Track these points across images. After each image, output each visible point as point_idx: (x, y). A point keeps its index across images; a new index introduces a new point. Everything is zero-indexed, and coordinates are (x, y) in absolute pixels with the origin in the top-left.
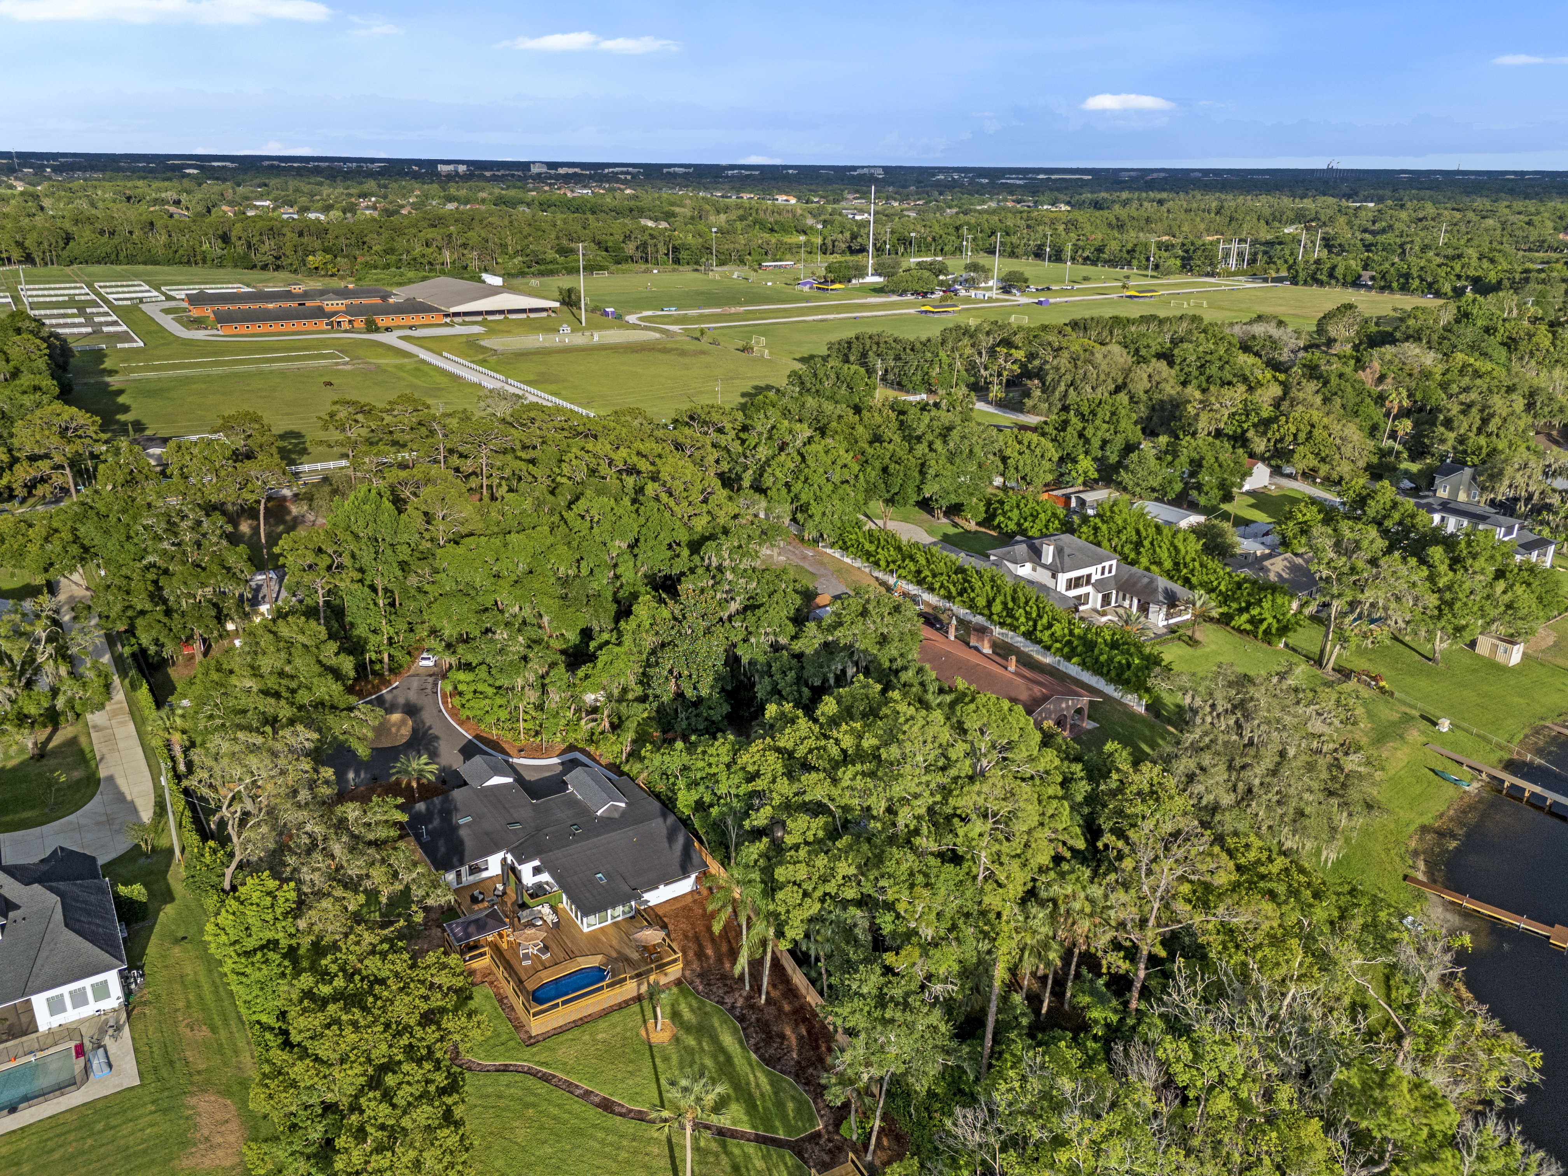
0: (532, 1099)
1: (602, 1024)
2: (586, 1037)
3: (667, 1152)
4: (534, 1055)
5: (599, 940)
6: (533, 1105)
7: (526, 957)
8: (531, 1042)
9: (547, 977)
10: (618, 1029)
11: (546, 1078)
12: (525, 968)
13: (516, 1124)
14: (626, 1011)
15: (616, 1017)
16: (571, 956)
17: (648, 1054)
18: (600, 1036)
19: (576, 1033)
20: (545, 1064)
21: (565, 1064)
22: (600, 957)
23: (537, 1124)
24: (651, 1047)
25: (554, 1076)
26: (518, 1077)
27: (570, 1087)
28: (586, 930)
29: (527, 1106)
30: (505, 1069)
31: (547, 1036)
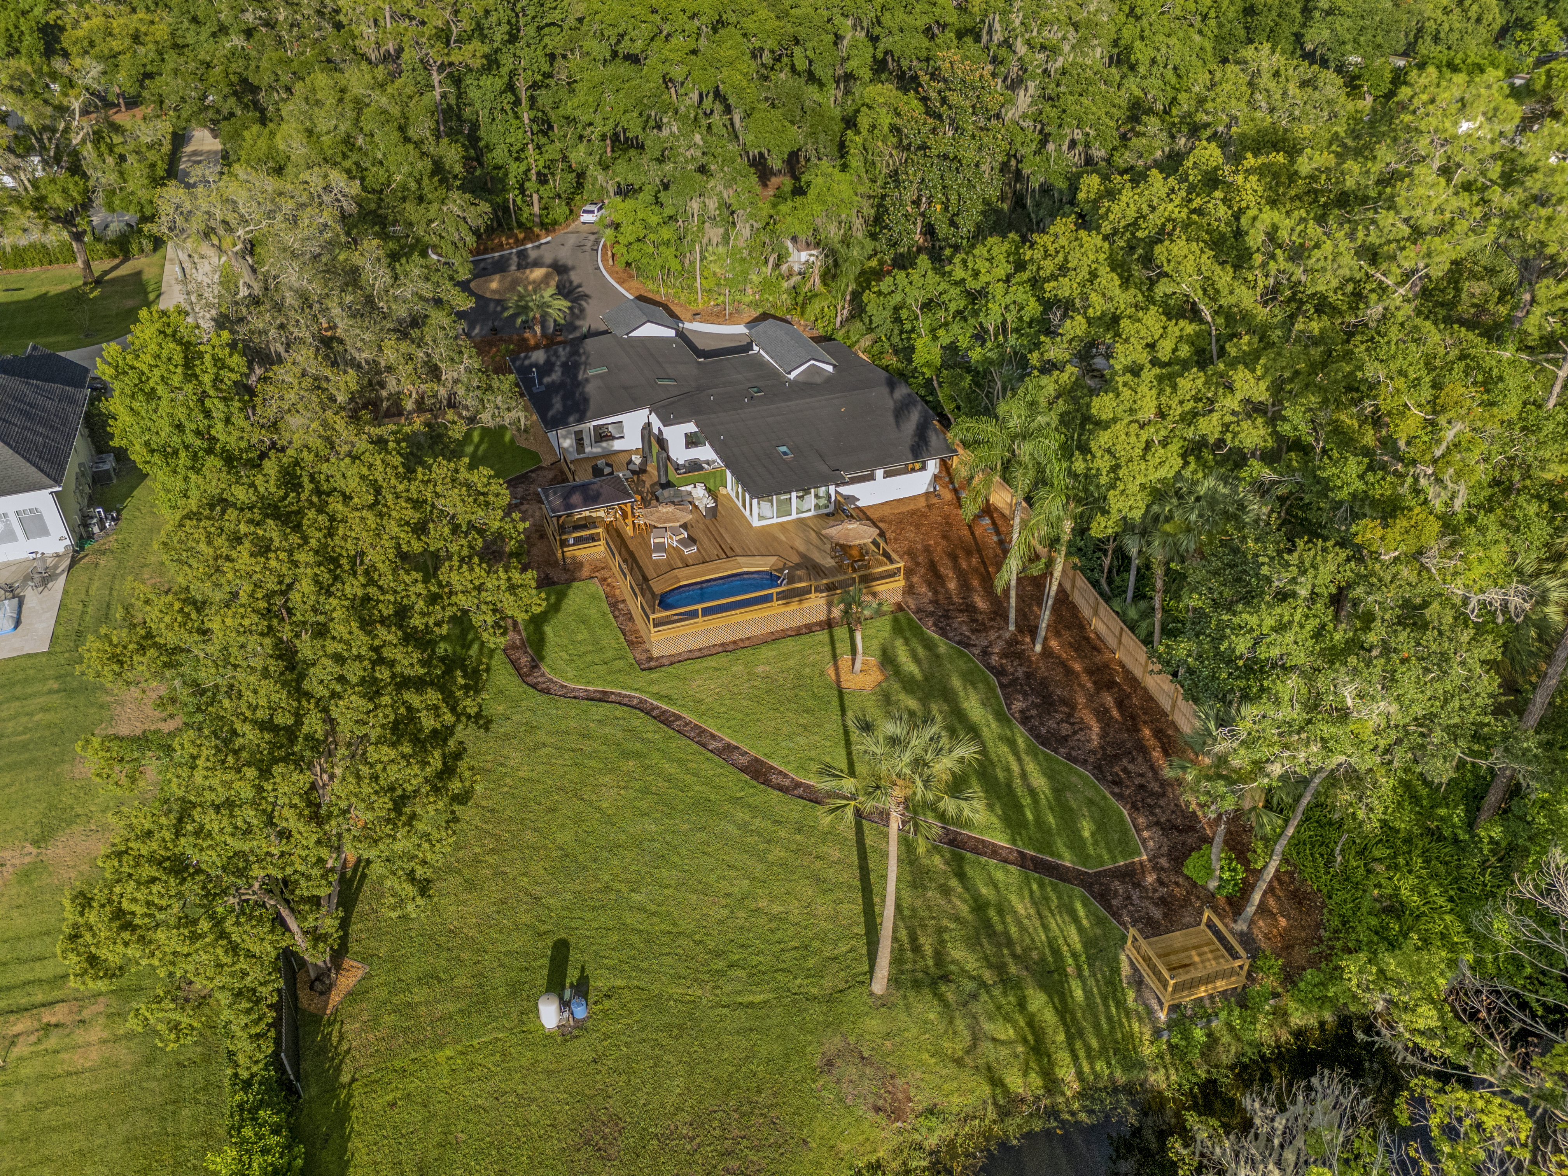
0: (638, 746)
1: (767, 652)
2: (738, 668)
3: (854, 859)
4: (652, 683)
5: (775, 539)
6: (638, 755)
7: (660, 547)
8: (650, 664)
9: (686, 577)
10: (791, 663)
11: (665, 719)
12: (656, 564)
13: (606, 780)
14: (806, 639)
15: (789, 645)
16: (728, 553)
17: (835, 702)
18: (760, 669)
19: (722, 660)
20: (668, 698)
21: (700, 702)
22: (773, 559)
23: (637, 785)
24: (841, 694)
25: (679, 718)
26: (620, 711)
27: (701, 736)
28: (756, 523)
29: (626, 755)
30: (602, 698)
31: (676, 660)
